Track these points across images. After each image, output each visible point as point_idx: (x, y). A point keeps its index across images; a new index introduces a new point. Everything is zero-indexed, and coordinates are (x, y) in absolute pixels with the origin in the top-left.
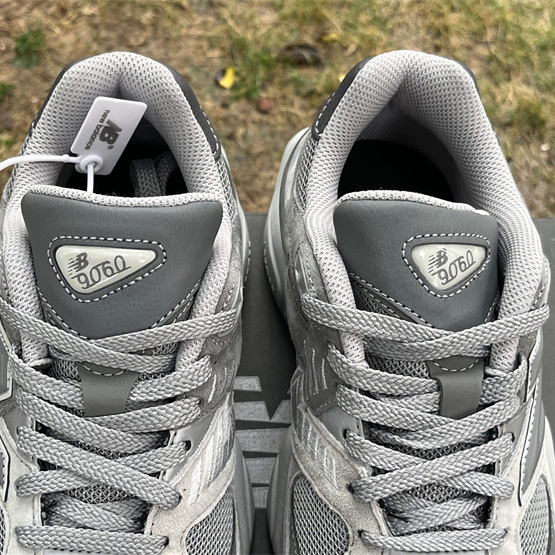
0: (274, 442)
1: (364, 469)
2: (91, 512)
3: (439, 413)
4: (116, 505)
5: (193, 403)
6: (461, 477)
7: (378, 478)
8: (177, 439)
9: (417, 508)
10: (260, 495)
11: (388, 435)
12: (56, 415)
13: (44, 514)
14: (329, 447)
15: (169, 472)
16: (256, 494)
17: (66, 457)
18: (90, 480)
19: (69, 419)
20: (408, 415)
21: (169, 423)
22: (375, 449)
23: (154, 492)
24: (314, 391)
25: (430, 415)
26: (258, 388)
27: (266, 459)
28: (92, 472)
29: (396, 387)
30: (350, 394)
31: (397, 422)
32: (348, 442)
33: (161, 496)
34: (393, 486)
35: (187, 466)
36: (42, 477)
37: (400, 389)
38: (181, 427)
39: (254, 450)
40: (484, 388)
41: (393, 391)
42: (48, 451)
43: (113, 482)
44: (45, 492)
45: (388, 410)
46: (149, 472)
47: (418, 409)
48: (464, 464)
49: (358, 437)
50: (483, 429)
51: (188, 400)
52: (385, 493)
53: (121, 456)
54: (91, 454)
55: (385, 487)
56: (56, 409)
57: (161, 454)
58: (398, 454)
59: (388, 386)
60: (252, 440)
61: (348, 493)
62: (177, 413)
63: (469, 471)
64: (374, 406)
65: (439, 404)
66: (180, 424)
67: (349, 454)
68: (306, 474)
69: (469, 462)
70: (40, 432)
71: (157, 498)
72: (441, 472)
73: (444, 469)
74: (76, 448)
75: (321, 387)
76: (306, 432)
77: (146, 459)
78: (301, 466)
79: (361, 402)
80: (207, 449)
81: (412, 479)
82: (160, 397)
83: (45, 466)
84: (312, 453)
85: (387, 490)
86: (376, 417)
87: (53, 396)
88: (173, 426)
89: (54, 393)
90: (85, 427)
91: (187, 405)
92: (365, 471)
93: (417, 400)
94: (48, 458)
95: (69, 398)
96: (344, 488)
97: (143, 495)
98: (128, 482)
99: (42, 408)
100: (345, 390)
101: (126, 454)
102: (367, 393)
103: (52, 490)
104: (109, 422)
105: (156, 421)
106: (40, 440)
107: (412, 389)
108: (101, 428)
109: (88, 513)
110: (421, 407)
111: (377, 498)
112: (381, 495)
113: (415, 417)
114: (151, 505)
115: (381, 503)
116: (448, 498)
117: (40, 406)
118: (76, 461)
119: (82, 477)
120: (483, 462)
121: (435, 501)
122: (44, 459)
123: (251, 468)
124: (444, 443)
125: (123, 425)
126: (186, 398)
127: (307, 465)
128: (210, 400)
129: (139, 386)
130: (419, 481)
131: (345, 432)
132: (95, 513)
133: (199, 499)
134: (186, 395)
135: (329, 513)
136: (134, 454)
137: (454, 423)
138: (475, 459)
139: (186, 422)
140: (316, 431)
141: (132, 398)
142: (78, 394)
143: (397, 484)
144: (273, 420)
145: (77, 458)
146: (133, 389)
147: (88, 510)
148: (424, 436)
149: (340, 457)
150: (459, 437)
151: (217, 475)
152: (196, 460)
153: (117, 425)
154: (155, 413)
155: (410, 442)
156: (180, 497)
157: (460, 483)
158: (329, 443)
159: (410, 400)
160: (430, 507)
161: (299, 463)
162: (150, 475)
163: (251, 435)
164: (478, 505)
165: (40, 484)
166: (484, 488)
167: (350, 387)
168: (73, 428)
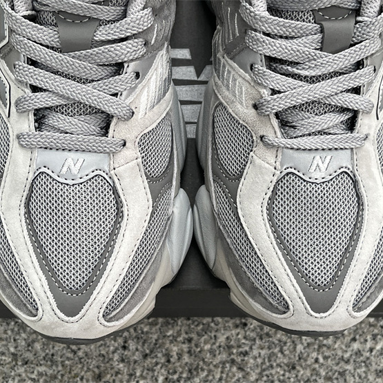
0: (201, 94)
1: (265, 91)
2: (70, 122)
3: (321, 49)
4: (88, 117)
5: (140, 43)
6: (336, 96)
7: (275, 96)
8: (130, 70)
9: (303, 119)
10: (191, 129)
11: (283, 66)
12: (41, 51)
13: (36, 124)
14: (239, 80)
15: (125, 93)
16: (188, 129)
17: (50, 82)
18: (68, 98)
19: (50, 54)
20: (298, 51)
21: (123, 56)
22: (274, 76)
23: (114, 107)
24: (229, 39)
25: (314, 51)
26: (189, 57)
27: (195, 106)
28: (69, 93)
29: (290, 30)
30: (256, 35)
31: (290, 56)
32: (254, 73)
33: (119, 110)
34: (286, 102)
35: (137, 90)
36: (34, 97)
37: (293, 31)
38: (132, 60)
39: (186, 99)
40: (355, 31)
41: (288, 33)
42: (37, 79)
43: (84, 100)
44: (36, 107)
45: (284, 47)
46: (110, 93)
47: (306, 47)
48: (338, 86)
49: (261, 68)
50: (353, 61)
51: (136, 40)
52: (280, 107)
53: (89, 83)
54: (68, 80)
55: (280, 103)
56: (41, 47)
57: (118, 80)
58: (290, 80)
59: (284, 29)
60: (185, 92)
61: (254, 110)
62: (129, 50)
63: (342, 92)
64: (273, 44)
65: (321, 43)
66: (131, 58)
67: (255, 81)
68: (223, 102)
69: (342, 85)
70: (31, 65)
71: (116, 112)
72: (321, 92)
73: (324, 90)
74: (57, 76)
75: (234, 35)
76: (223, 72)
77: (107, 84)
78: (220, 97)
79: (264, 41)
80: (152, 80)
81: (300, 97)
82: (116, 37)
83: (35, 89)
84: (228, 86)
85: (281, 106)
86: (274, 52)
87: (38, 37)
88: (126, 59)
89: (39, 36)
90: (62, 60)
91: (135, 44)
92: (266, 93)
93: (305, 40)
94: (37, 84)
95: (50, 39)
96: (251, 107)
97: (107, 109)
98: (95, 100)
99: (31, 46)
100: (252, 33)
101: (93, 81)
102: (268, 35)
103: (41, 107)
104: (79, 56)
105: (114, 55)
106: (30, 71)
107: (301, 32)
108: (74, 60)
109: (68, 123)
110: (308, 45)
111: (274, 111)
112: (277, 109)
113: (303, 52)
114: (113, 116)
115: (277, 115)
116: (325, 112)
117: (29, 45)
118: (57, 85)
119: (62, 96)
120: (352, 85)
121: (316, 114)
122: (34, 84)
123: (185, 112)
124: (324, 71)
125: (90, 59)
126: (135, 38)
127: (224, 95)
128: (153, 42)
129: (101, 29)
130: (305, 99)
131: (252, 66)
132: (73, 122)
133: (147, 116)
134: (134, 36)
135: (239, 127)
136: (98, 80)
137: (332, 56)
138: (346, 83)
139: (135, 56)
140: (230, 69)
141: (95, 38)
142: (56, 36)
143: (289, 101)
144: (199, 79)
145: (58, 83)
146: (95, 32)
147: (68, 121)
148: (310, 67)
149: (248, 84)
150: (335, 66)
151: (159, 101)
152: (144, 87)
153: (85, 58)
154: (113, 49)
155: (299, 71)
156: (133, 113)
157: (335, 101)
158: (240, 76)
159: (300, 40)
160: (312, 118)
161: (218, 95)
162: (111, 95)
163: (184, 89)
164: (347, 117)
165: (33, 102)
166: (352, 104)
167: (256, 30)
168: (53, 61)
